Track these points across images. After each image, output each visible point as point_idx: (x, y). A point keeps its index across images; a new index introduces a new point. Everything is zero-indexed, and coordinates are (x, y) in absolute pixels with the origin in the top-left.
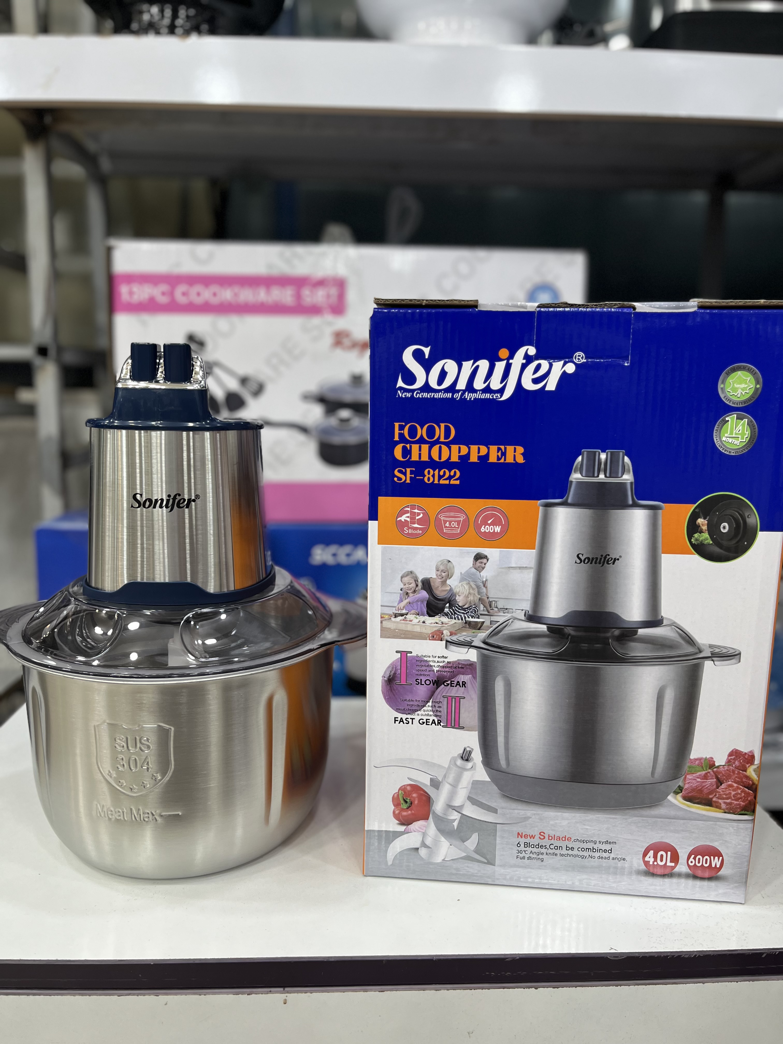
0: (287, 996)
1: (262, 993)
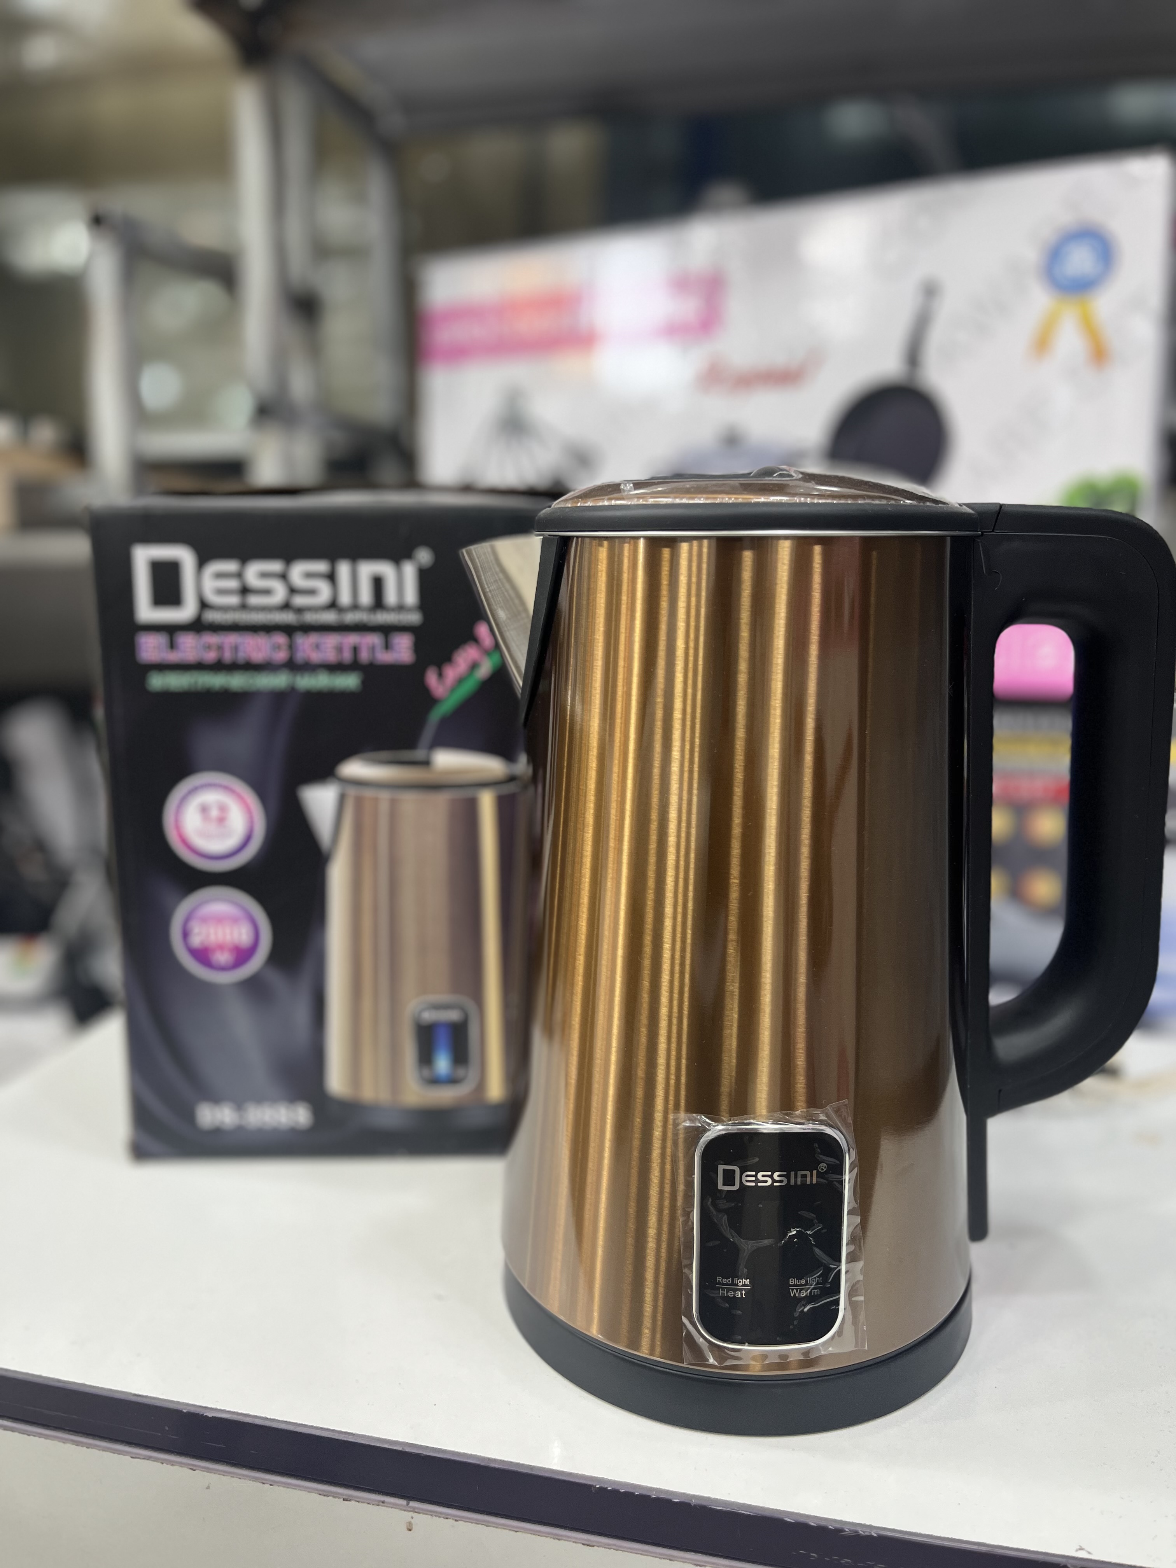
0: (412, 1517)
1: (369, 1501)
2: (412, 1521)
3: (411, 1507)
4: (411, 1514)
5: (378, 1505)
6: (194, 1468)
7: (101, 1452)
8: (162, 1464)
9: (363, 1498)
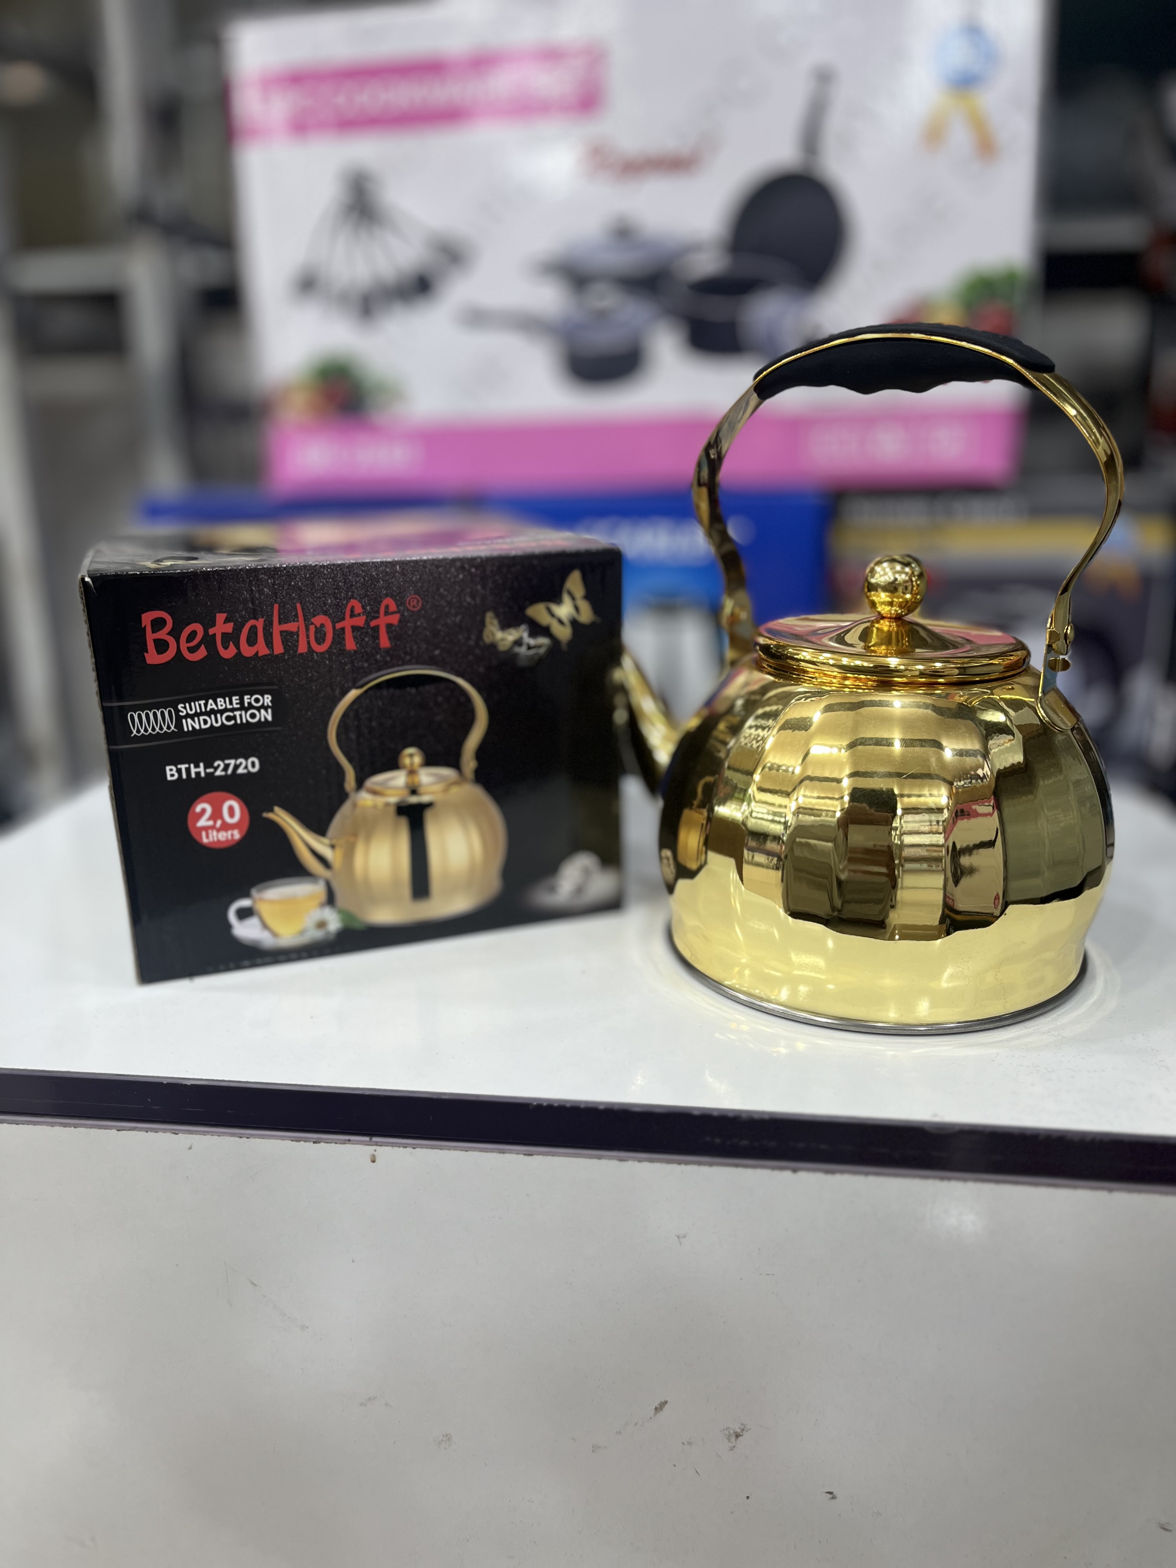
0: (375, 1151)
1: (336, 1141)
2: (374, 1153)
3: (373, 1142)
4: (375, 1147)
5: (345, 1143)
6: (177, 1132)
7: (88, 1130)
8: (147, 1132)
9: (331, 1139)
